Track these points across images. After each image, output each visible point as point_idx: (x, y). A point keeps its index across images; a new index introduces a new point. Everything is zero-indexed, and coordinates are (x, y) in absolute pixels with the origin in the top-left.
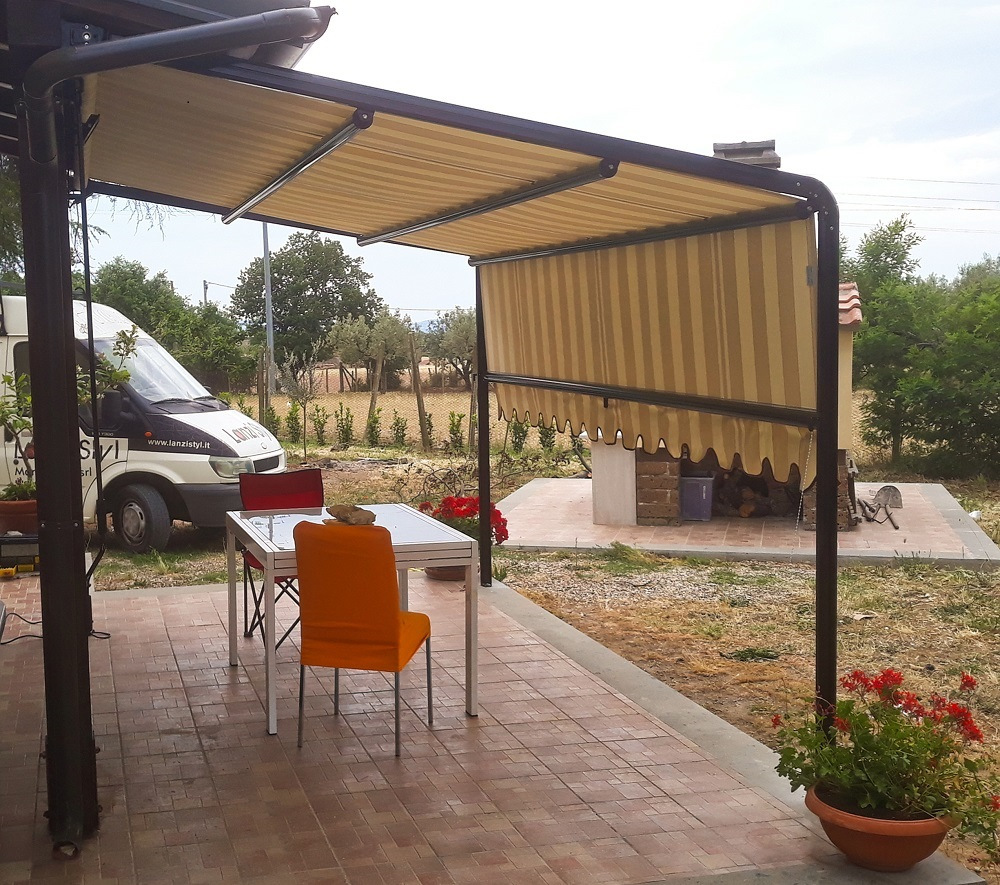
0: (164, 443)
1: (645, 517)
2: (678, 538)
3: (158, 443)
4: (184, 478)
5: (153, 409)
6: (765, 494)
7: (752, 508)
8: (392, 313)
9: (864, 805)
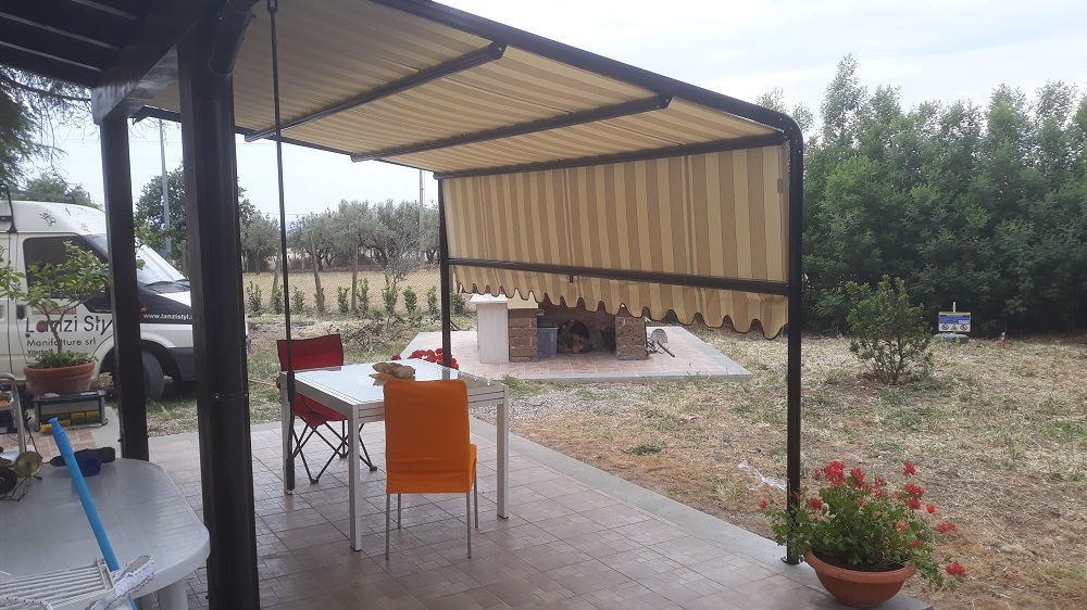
0: (157, 316)
1: (514, 357)
2: (543, 370)
3: (151, 316)
4: (175, 344)
5: (147, 290)
6: (587, 337)
7: (581, 347)
8: (264, 216)
9: (855, 563)
